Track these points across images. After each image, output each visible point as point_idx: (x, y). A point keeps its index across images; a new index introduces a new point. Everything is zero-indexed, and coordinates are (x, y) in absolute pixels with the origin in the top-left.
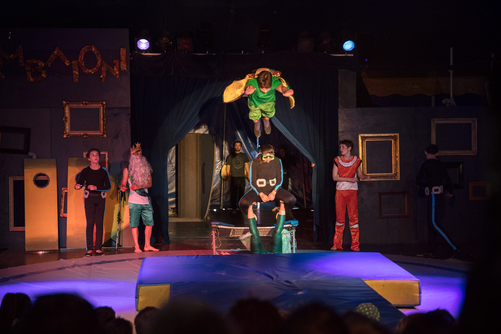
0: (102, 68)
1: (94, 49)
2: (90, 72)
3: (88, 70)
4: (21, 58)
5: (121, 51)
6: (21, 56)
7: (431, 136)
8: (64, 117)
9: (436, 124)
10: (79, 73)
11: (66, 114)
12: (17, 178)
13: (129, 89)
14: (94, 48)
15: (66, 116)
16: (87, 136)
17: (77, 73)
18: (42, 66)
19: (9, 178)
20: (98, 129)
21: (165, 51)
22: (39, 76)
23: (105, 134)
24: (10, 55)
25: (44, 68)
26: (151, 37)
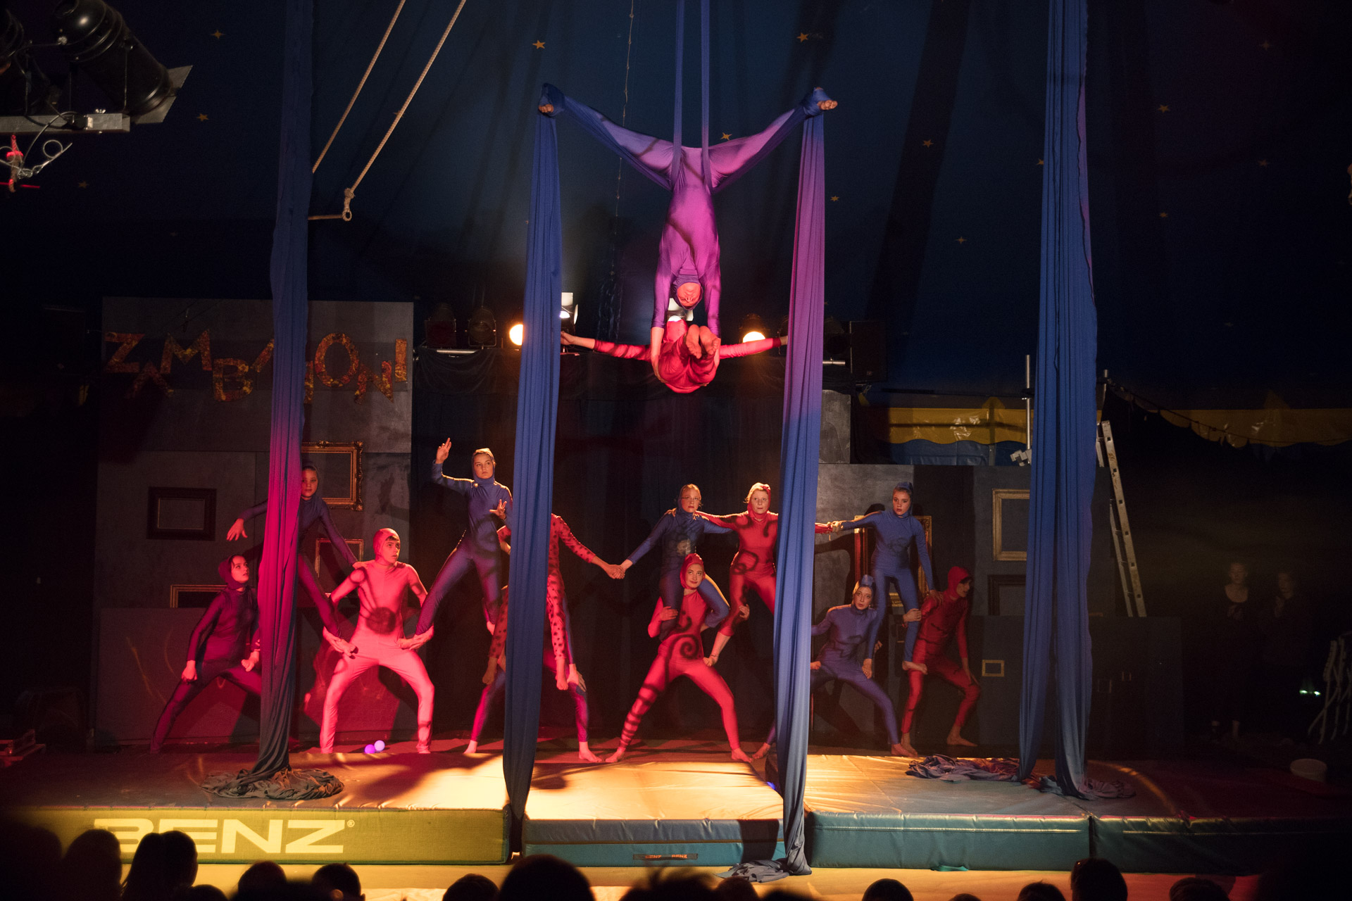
0: (360, 377)
1: (345, 341)
2: (336, 384)
3: (332, 380)
4: (205, 355)
5: (397, 345)
6: (206, 353)
7: (992, 522)
9: (1004, 501)
10: (314, 385)
12: (185, 588)
13: (410, 419)
14: (346, 337)
17: (311, 386)
18: (245, 372)
19: (171, 587)
20: (345, 494)
21: (483, 348)
22: (238, 391)
23: (360, 504)
24: (185, 349)
25: (247, 376)
26: (455, 320)
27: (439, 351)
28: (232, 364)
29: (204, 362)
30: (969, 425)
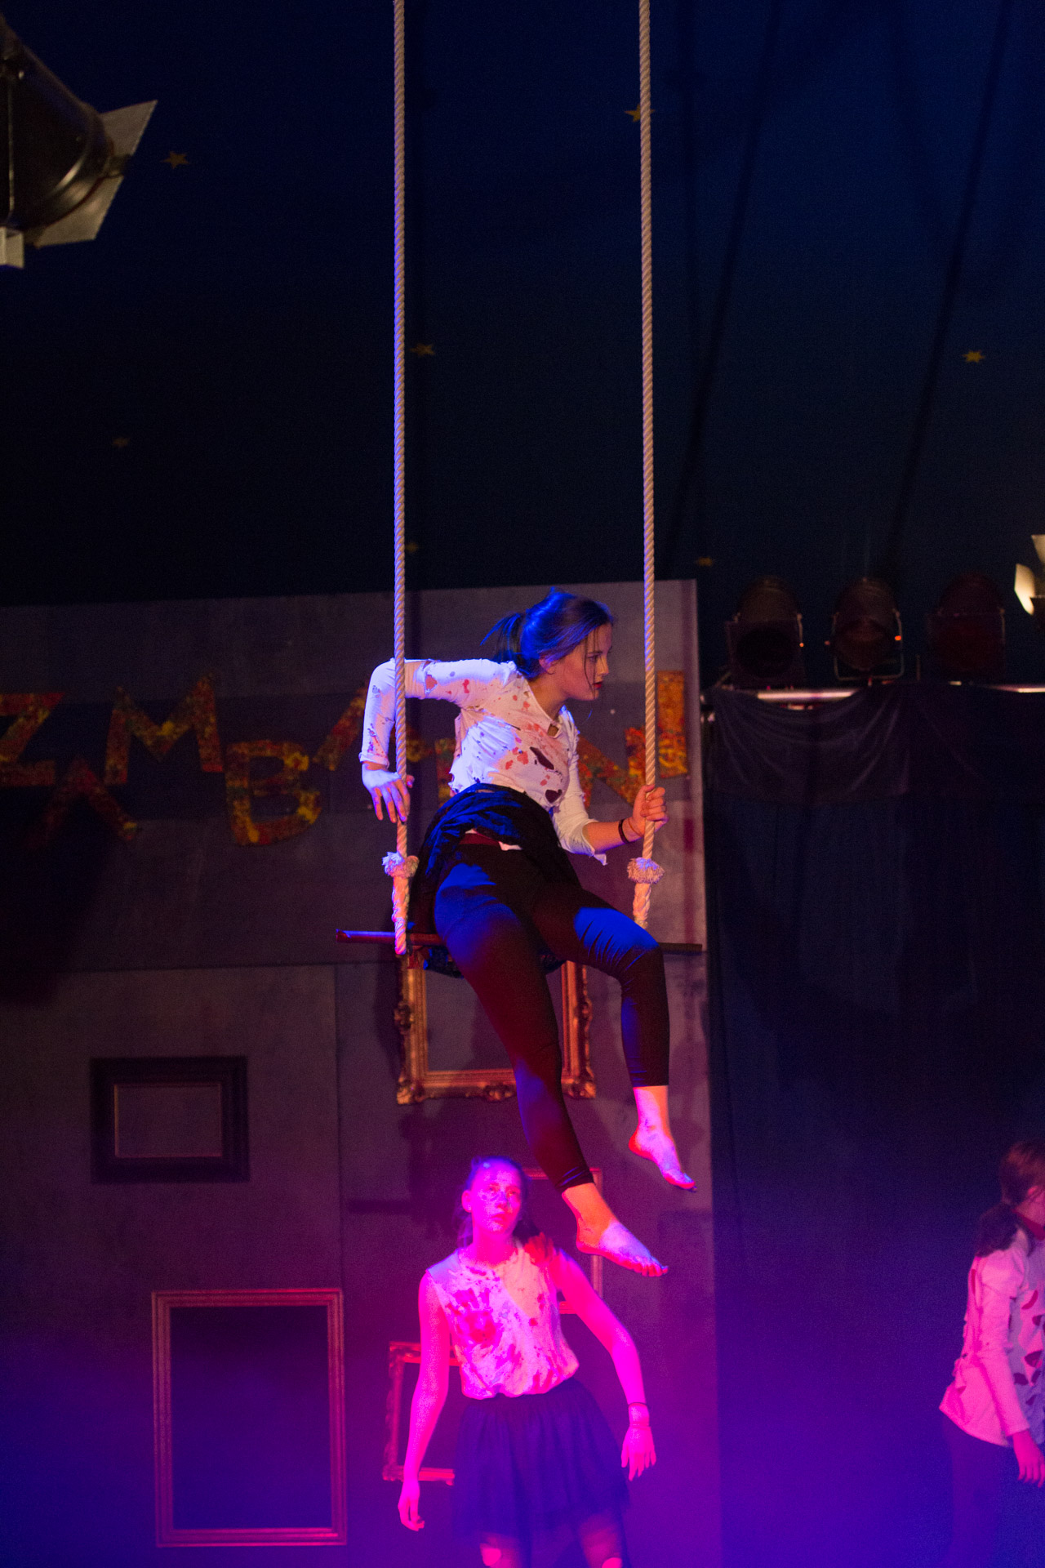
4: (206, 736)
5: (661, 687)
6: (208, 730)
8: (396, 1007)
11: (408, 994)
12: (186, 1297)
15: (407, 1000)
16: (504, 1093)
18: (302, 773)
19: (153, 1296)
21: (870, 684)
22: (286, 818)
23: (591, 1081)
24: (160, 723)
25: (307, 780)
26: (799, 617)
27: (763, 696)
28: (269, 753)
29: (204, 753)
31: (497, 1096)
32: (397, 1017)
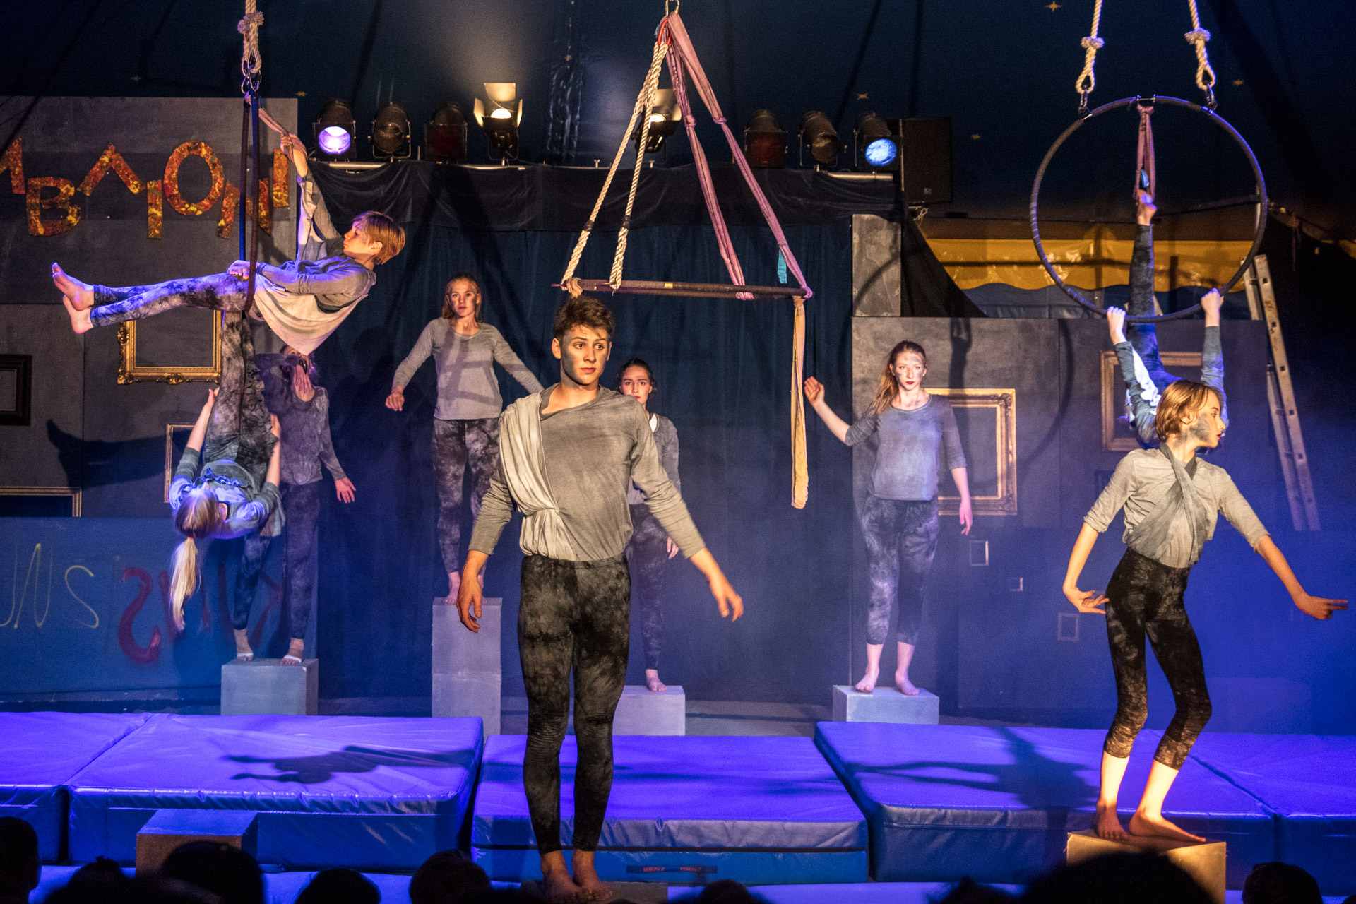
0: (225, 202)
1: (204, 152)
2: (192, 212)
3: (187, 206)
4: (16, 173)
5: (276, 157)
6: (17, 170)
7: (1100, 397)
10: (163, 213)
14: (205, 148)
16: (177, 380)
17: (159, 214)
18: (70, 195)
20: (207, 362)
21: (392, 159)
22: (60, 221)
25: (73, 201)
26: (354, 122)
27: (332, 165)
28: (52, 184)
29: (14, 183)
30: (1065, 264)
31: (174, 382)
32: (119, 336)
